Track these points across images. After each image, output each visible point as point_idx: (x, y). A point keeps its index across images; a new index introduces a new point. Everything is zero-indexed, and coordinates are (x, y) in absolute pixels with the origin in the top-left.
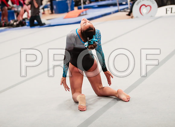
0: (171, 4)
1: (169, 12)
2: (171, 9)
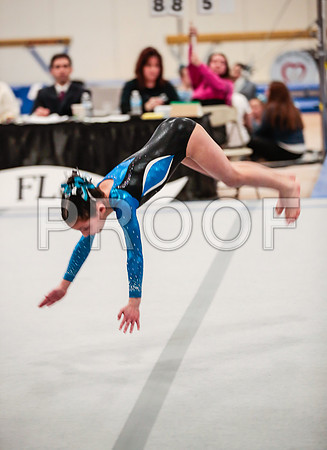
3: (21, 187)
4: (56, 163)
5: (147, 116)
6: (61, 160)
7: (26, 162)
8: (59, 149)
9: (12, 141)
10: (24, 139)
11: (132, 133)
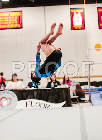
0: (30, 98)
1: (29, 106)
2: (31, 102)
3: (26, 104)
4: (34, 98)
5: (55, 88)
6: (36, 98)
7: (27, 98)
8: (35, 95)
9: (24, 94)
10: (27, 93)
11: (52, 92)
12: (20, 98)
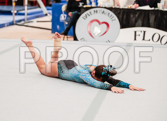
9: (132, 16)
10: (137, 16)
12: (124, 23)
